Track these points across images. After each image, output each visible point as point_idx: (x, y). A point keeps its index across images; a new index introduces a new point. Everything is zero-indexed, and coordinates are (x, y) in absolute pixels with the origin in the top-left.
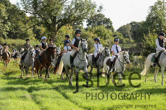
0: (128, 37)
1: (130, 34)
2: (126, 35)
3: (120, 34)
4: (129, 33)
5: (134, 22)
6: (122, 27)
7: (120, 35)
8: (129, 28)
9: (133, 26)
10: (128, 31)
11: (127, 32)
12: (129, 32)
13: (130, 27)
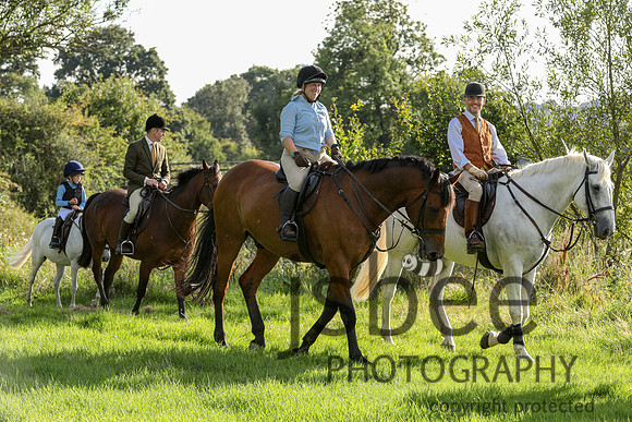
0: (234, 134)
1: (244, 122)
2: (227, 125)
3: (201, 118)
4: (239, 118)
5: (261, 69)
6: (207, 90)
7: (200, 122)
8: (239, 96)
9: (257, 87)
10: (234, 107)
11: (229, 110)
12: (239, 114)
13: (245, 88)
